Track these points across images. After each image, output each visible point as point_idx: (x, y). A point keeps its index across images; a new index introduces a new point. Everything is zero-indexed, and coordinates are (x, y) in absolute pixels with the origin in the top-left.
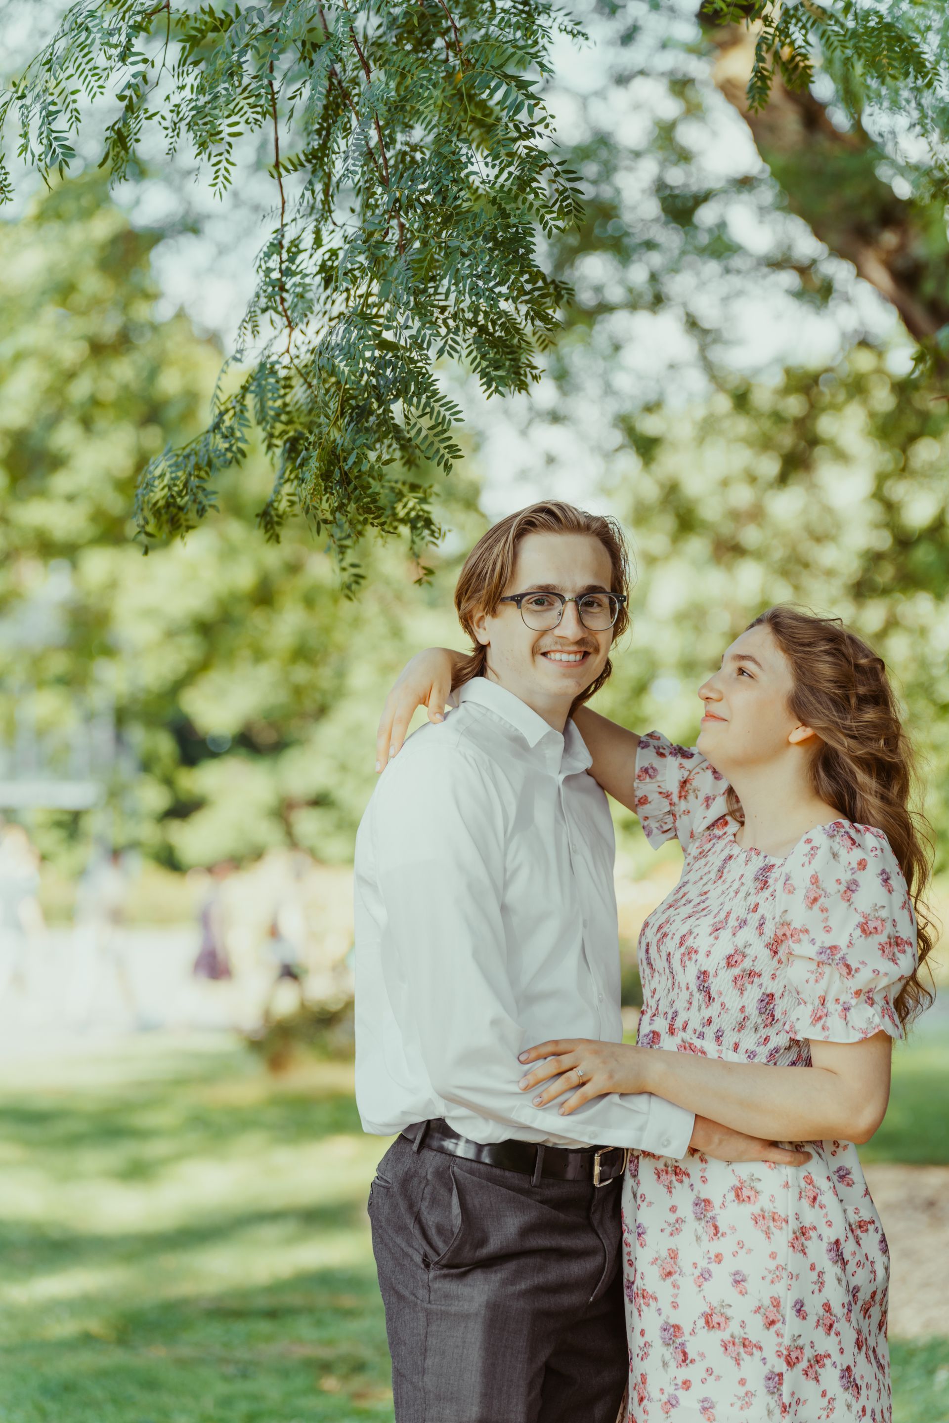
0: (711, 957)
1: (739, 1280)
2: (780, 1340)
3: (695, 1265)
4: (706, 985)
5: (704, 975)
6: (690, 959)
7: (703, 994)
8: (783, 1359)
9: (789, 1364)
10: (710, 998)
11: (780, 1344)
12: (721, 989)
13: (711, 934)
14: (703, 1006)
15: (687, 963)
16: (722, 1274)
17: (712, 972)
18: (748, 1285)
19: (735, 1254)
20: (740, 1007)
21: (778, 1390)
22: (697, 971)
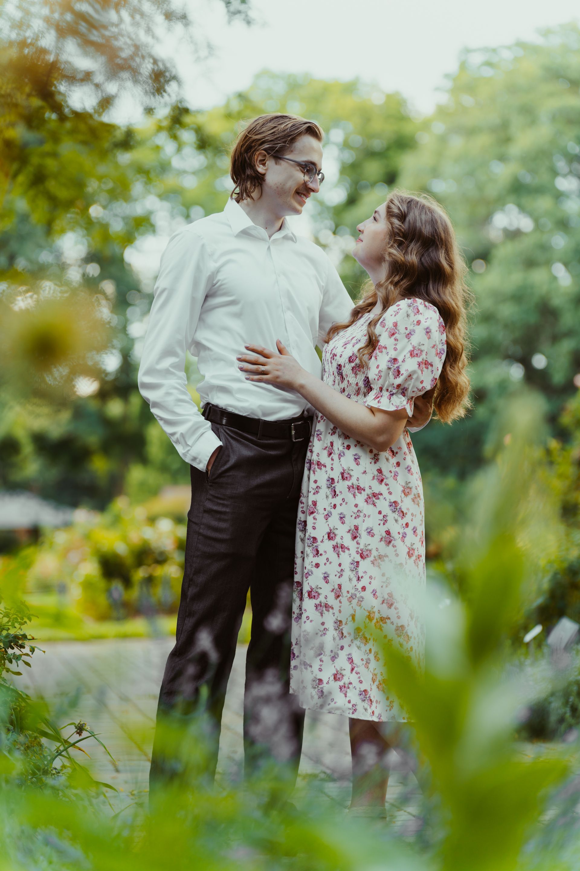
0: (342, 358)
1: (342, 518)
2: (358, 546)
3: (325, 509)
4: (341, 371)
5: (339, 367)
6: (333, 359)
7: (340, 376)
8: (359, 555)
9: (362, 557)
10: (343, 378)
11: (358, 548)
12: (347, 373)
13: (343, 346)
14: (340, 383)
15: (333, 361)
16: (335, 513)
17: (343, 365)
18: (346, 520)
19: (341, 505)
20: (356, 383)
21: (356, 569)
22: (336, 365)
